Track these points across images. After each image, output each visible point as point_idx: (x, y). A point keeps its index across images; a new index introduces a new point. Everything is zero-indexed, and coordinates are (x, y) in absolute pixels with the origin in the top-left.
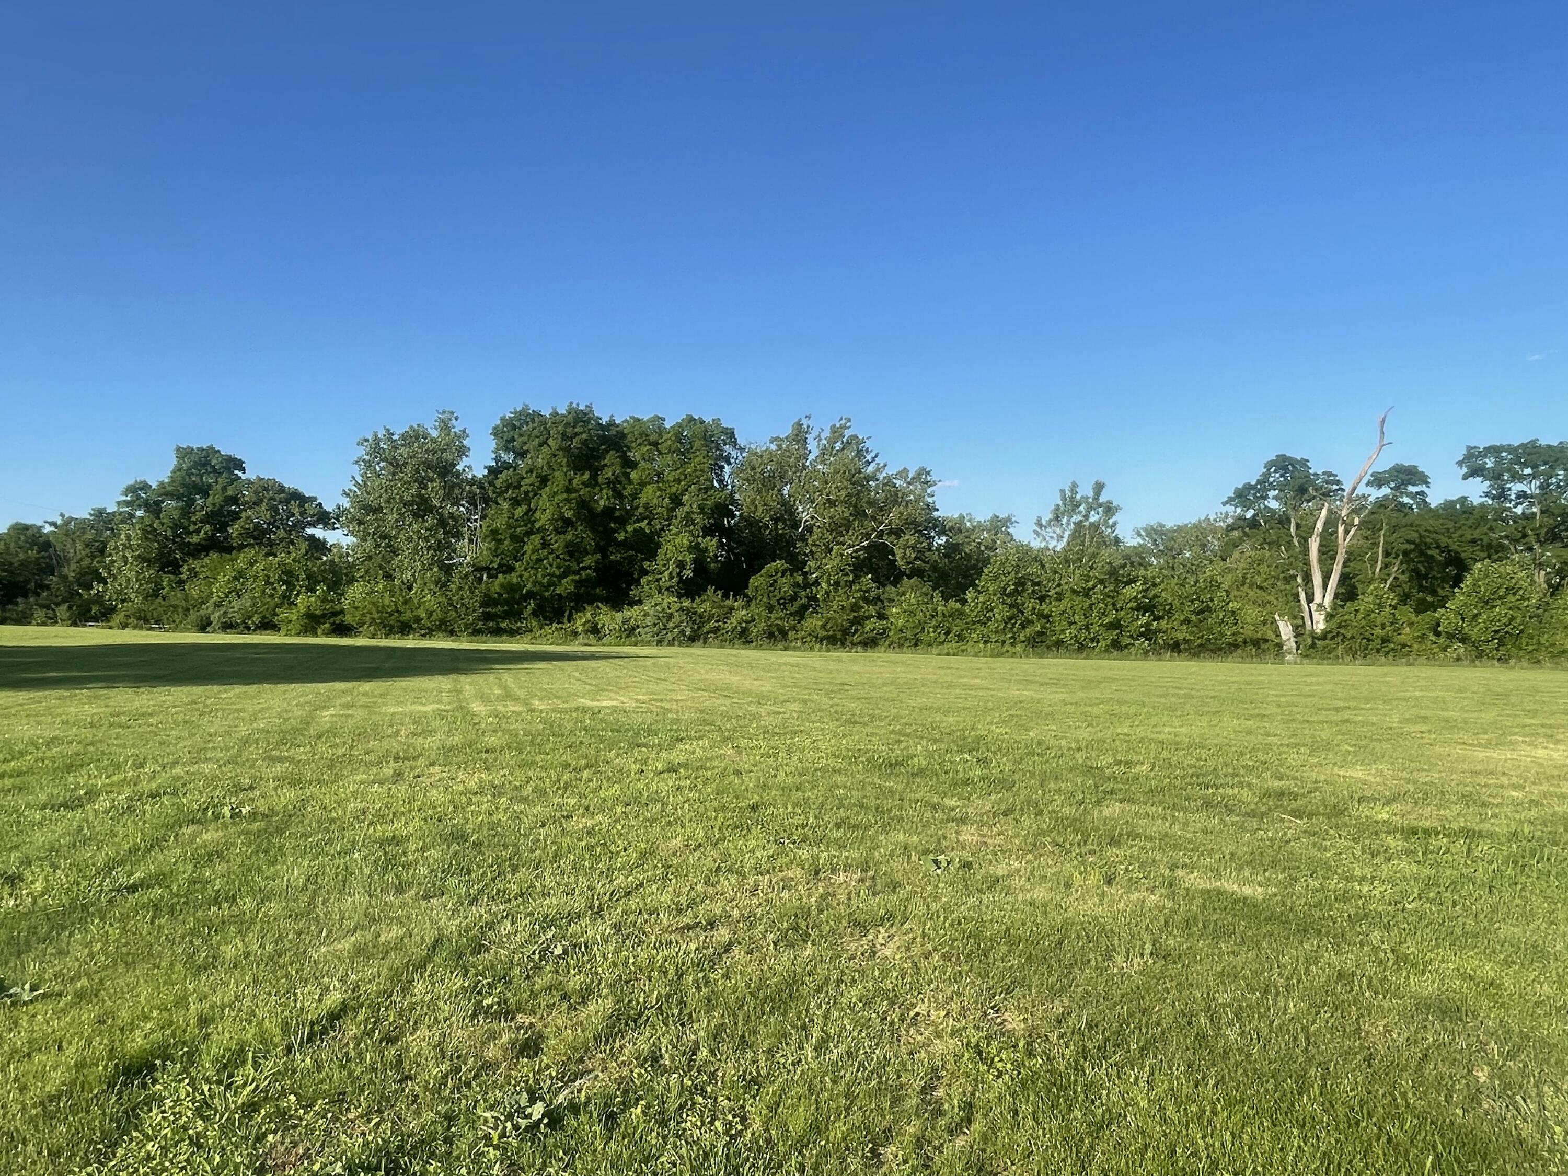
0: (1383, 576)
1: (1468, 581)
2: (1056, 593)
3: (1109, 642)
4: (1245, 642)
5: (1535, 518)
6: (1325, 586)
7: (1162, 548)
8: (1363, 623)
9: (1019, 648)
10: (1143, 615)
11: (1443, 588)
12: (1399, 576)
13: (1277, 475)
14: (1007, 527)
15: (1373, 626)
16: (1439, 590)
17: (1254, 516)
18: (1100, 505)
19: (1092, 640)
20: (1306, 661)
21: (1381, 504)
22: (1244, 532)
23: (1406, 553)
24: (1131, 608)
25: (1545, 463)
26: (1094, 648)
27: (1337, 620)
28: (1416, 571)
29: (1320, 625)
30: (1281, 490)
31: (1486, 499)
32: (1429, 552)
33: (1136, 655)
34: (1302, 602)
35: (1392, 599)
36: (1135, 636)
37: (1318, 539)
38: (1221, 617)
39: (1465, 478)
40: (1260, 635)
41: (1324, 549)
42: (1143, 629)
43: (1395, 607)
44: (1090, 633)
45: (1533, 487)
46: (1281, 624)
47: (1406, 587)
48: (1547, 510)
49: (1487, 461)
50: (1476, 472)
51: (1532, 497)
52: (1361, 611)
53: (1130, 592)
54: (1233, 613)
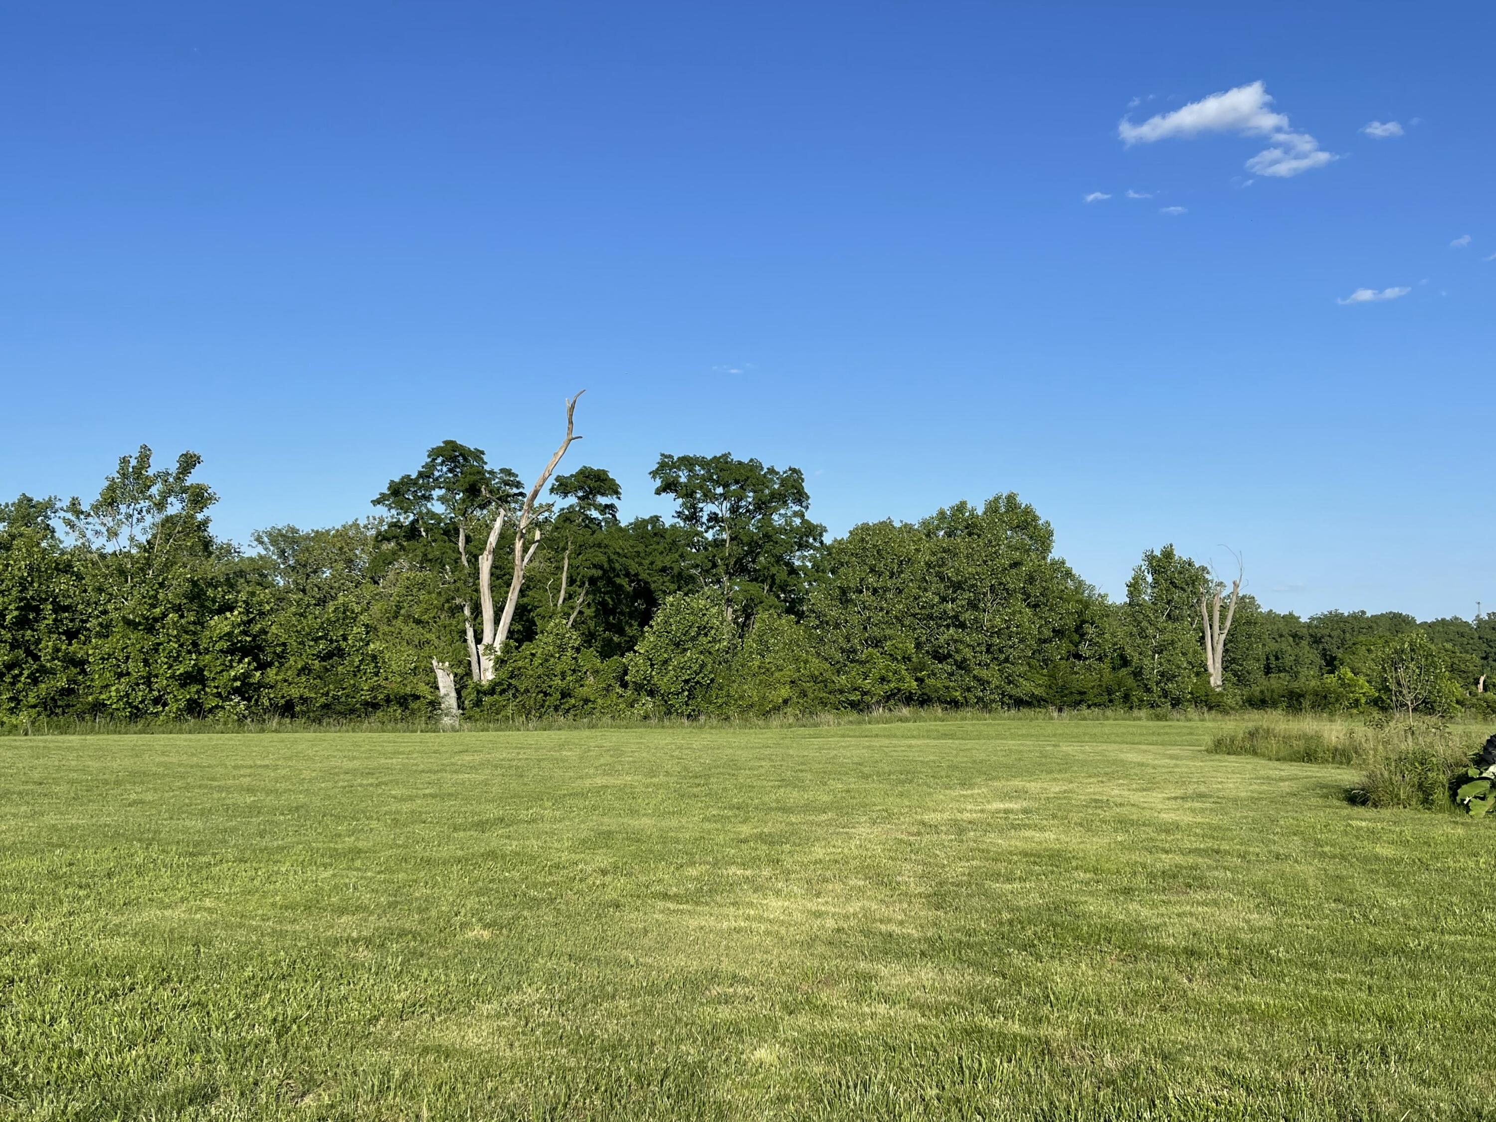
0: (566, 610)
1: (659, 618)
2: (100, 624)
3: (183, 704)
4: (388, 700)
5: (724, 545)
6: (497, 621)
7: (291, 562)
8: (540, 671)
9: (23, 717)
10: (240, 661)
11: (631, 626)
12: (583, 610)
13: (445, 469)
14: (46, 517)
15: (550, 675)
16: (627, 628)
17: (413, 523)
18: (184, 490)
19: (156, 701)
20: (467, 725)
21: (567, 517)
22: (398, 544)
23: (593, 581)
24: (221, 651)
25: (737, 482)
26: (157, 714)
27: (509, 667)
28: (603, 604)
29: (486, 673)
30: (448, 489)
31: (678, 520)
32: (618, 581)
33: (225, 723)
34: (469, 642)
35: (575, 638)
36: (224, 694)
37: (490, 557)
38: (356, 663)
39: (658, 492)
40: (408, 690)
41: (498, 572)
42: (238, 684)
43: (578, 650)
44: (151, 690)
45: (722, 509)
46: (440, 674)
47: (592, 624)
48: (736, 537)
49: (681, 473)
50: (669, 486)
51: (722, 522)
52: (538, 655)
53: (220, 625)
54: (374, 657)
